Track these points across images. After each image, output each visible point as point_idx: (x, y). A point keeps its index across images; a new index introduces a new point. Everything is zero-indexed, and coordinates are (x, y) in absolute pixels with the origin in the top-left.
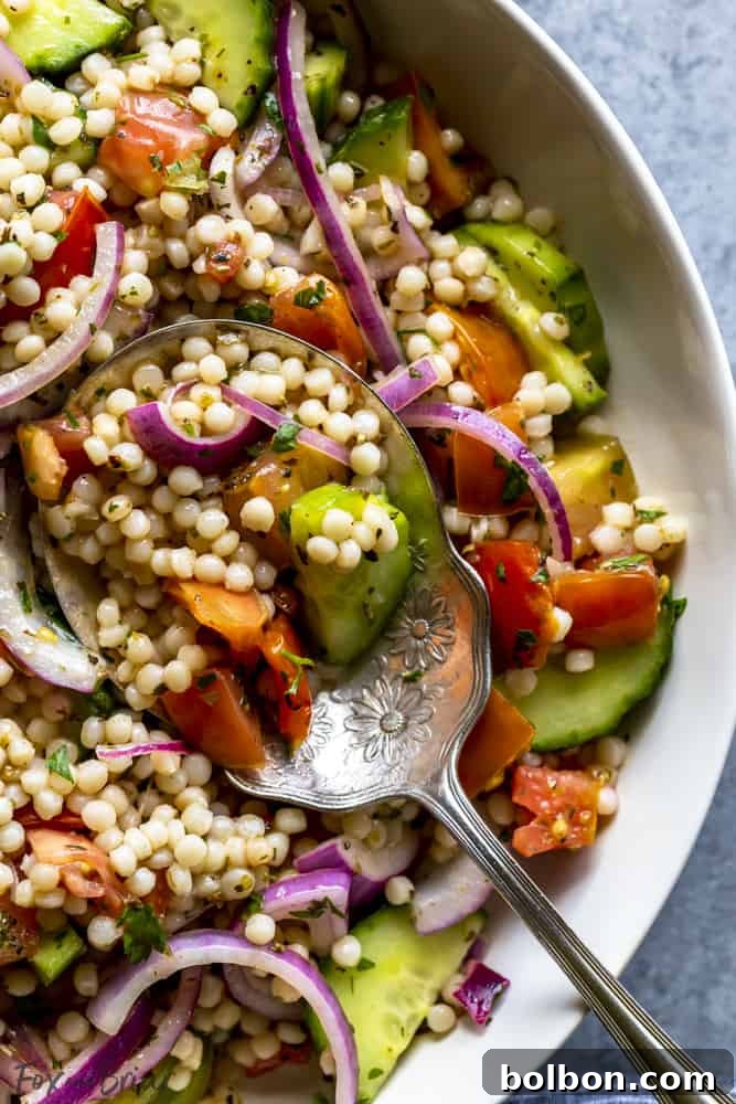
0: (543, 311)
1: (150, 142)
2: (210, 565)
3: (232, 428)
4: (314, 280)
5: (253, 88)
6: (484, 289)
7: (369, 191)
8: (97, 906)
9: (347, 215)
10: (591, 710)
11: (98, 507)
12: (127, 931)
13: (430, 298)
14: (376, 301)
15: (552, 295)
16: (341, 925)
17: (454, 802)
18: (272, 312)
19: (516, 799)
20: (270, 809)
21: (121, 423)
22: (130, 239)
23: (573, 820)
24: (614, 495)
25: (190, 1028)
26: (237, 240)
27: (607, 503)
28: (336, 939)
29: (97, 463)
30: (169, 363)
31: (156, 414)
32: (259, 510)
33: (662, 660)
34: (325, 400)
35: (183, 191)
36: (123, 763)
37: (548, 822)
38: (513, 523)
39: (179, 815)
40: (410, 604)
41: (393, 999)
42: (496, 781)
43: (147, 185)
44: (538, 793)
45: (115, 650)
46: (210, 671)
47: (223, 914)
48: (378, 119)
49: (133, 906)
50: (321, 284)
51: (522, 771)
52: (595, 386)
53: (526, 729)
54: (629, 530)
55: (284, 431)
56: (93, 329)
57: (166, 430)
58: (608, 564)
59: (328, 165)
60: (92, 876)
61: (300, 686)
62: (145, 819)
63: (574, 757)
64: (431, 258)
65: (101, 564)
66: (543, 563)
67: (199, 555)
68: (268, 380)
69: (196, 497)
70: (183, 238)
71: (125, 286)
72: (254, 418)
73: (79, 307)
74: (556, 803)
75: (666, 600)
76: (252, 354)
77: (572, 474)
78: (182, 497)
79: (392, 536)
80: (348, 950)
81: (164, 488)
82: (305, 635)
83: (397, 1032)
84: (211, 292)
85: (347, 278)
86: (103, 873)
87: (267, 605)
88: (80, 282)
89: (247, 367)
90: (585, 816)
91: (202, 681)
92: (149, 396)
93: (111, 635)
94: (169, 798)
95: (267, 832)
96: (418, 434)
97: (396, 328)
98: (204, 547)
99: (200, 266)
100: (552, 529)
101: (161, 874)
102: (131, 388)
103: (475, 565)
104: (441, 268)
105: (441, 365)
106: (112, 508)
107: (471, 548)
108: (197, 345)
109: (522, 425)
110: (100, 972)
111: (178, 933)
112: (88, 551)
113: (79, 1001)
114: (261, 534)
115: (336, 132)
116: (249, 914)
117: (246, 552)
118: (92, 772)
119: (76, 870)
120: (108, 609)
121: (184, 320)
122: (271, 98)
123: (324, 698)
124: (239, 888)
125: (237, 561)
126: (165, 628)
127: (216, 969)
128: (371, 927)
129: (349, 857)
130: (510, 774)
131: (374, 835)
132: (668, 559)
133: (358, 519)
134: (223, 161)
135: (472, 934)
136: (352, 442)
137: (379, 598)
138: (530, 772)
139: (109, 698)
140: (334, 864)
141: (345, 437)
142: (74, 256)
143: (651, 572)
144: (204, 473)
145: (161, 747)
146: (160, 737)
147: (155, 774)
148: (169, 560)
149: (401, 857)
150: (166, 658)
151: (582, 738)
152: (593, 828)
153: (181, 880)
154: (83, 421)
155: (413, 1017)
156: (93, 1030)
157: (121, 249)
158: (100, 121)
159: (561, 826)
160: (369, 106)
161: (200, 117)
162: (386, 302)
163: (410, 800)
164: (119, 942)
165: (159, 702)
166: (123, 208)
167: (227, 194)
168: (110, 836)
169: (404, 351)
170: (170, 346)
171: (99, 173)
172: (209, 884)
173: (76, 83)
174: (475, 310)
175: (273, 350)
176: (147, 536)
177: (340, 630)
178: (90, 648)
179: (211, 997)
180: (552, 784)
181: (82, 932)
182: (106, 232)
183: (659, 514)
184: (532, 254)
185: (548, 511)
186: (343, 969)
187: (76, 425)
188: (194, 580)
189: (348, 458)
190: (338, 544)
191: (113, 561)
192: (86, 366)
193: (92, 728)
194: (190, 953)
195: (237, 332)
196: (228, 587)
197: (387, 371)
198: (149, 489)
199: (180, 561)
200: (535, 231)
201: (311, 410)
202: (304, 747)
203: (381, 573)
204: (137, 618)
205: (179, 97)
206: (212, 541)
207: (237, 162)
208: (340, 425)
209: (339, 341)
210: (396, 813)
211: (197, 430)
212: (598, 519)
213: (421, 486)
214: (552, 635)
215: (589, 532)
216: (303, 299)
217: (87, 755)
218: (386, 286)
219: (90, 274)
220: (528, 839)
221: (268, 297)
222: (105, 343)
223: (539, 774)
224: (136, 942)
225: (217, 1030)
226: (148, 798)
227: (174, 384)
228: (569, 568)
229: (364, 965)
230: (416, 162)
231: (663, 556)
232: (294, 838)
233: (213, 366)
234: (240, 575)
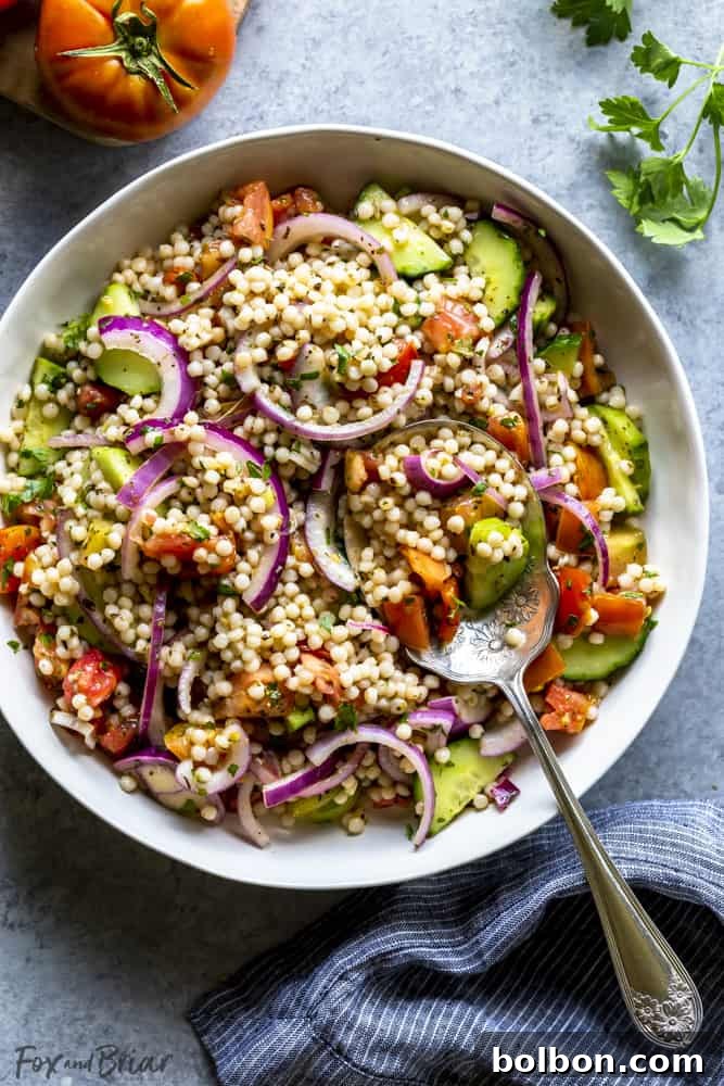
0: (622, 458)
1: (450, 326)
2: (425, 543)
3: (456, 476)
4: (513, 415)
5: (507, 311)
6: (596, 440)
7: (552, 377)
8: (327, 699)
9: (538, 386)
10: (598, 665)
11: (377, 500)
12: (339, 715)
13: (568, 439)
14: (541, 432)
15: (630, 452)
16: (443, 740)
17: (517, 691)
18: (488, 425)
19: (548, 700)
20: (423, 673)
21: (399, 461)
22: (427, 369)
23: (573, 719)
24: (634, 560)
25: (354, 774)
26: (480, 386)
27: (630, 563)
28: (439, 747)
29: (383, 478)
30: (430, 438)
31: (419, 462)
32: (457, 522)
33: (638, 648)
34: (503, 475)
35: (460, 355)
36: (356, 631)
37: (561, 715)
38: (581, 561)
39: (378, 665)
40: (519, 588)
41: (460, 785)
42: (540, 688)
43: (442, 346)
44: (557, 699)
45: (366, 574)
46: (413, 596)
47: (386, 720)
48: (565, 342)
49: (345, 704)
50: (516, 418)
51: (554, 687)
52: (639, 503)
53: (560, 666)
54: (638, 579)
55: (479, 484)
56: (399, 412)
57: (421, 470)
58: (624, 593)
59: (535, 357)
60: (330, 683)
61: (456, 615)
62: (360, 662)
63: (581, 686)
64: (573, 418)
65: (371, 529)
66: (591, 585)
67: (421, 537)
68: (477, 459)
69: (427, 508)
70: (453, 377)
71: (419, 394)
72: (466, 476)
73: (394, 399)
74: (567, 707)
75: (648, 620)
76: (473, 443)
77: (618, 544)
78: (419, 506)
79: (520, 552)
80: (443, 755)
81: (412, 499)
82: (463, 592)
83: (457, 803)
84: (460, 407)
85: (530, 418)
86: (335, 683)
87: (448, 571)
88: (397, 386)
89: (469, 449)
90: (579, 717)
91: (407, 600)
92: (416, 451)
93: (366, 566)
94: (374, 655)
95: (418, 685)
96: (545, 504)
97: (547, 447)
98: (425, 534)
99: (459, 394)
100: (600, 569)
101: (362, 691)
102: (408, 445)
103: (558, 577)
104: (576, 423)
105: (565, 472)
106: (386, 503)
107: (557, 568)
108: (446, 432)
109: (598, 513)
110: (318, 732)
111: (361, 724)
112: (366, 521)
113: (303, 746)
114: (455, 534)
115: (542, 342)
116: (400, 722)
117: (446, 541)
118: (341, 632)
119: (323, 678)
120: (368, 553)
121: (442, 418)
122: (514, 317)
123: (463, 624)
124: (399, 709)
125: (440, 544)
126: (393, 569)
127: (374, 747)
128: (458, 746)
129: (456, 707)
130: (548, 687)
131: (471, 700)
132: (654, 599)
133: (506, 539)
134: (483, 345)
135: (507, 763)
136: (511, 499)
137: (504, 581)
138: (558, 688)
139: (357, 598)
140: (449, 709)
141: (508, 496)
142: (398, 374)
143: (644, 603)
144: (434, 496)
145: (380, 628)
146: (377, 623)
147: (371, 640)
148: (405, 535)
149: (481, 716)
150: (391, 585)
151: (588, 678)
152: (582, 724)
153: (372, 695)
154: (380, 455)
155: (468, 797)
156: (307, 761)
157: (422, 375)
158: (427, 309)
159: (566, 719)
160: (561, 333)
161: (477, 319)
162: (545, 434)
163: (495, 686)
164: (333, 721)
165: (382, 606)
166: (427, 355)
167: (481, 361)
168: (342, 666)
169: (548, 461)
170: (431, 429)
171: (419, 334)
172: (384, 703)
173: (418, 285)
174: (591, 450)
175: (483, 444)
176: (398, 522)
177: (481, 592)
178: (354, 570)
179: (368, 761)
180: (567, 697)
181: (316, 711)
182: (417, 365)
183: (655, 575)
184: (624, 428)
185: (600, 559)
186: (438, 764)
187: (376, 457)
188: (415, 549)
189: (507, 506)
190: (493, 549)
191: (377, 529)
192: (390, 429)
193: (345, 610)
194: (367, 735)
195: (468, 430)
196: (433, 556)
197: (537, 469)
198: (405, 498)
199: (411, 537)
200: (628, 417)
201: (494, 478)
202: (448, 647)
203: (509, 568)
204: (381, 560)
205: (468, 306)
206: (429, 532)
207: (490, 346)
208: (507, 490)
209: (518, 448)
210: (485, 692)
211: (437, 475)
212: (623, 570)
213: (540, 530)
214: (587, 620)
215: (619, 574)
216: (504, 423)
217: (340, 622)
218: (547, 426)
219: (403, 383)
220: (548, 721)
221: (487, 417)
222: (402, 420)
223: (562, 690)
224: (342, 722)
225: (366, 778)
226: (364, 652)
227: (430, 449)
228: (603, 591)
229: (449, 764)
230: (578, 368)
231: (652, 596)
232: (431, 691)
233: (452, 445)
234: (439, 552)
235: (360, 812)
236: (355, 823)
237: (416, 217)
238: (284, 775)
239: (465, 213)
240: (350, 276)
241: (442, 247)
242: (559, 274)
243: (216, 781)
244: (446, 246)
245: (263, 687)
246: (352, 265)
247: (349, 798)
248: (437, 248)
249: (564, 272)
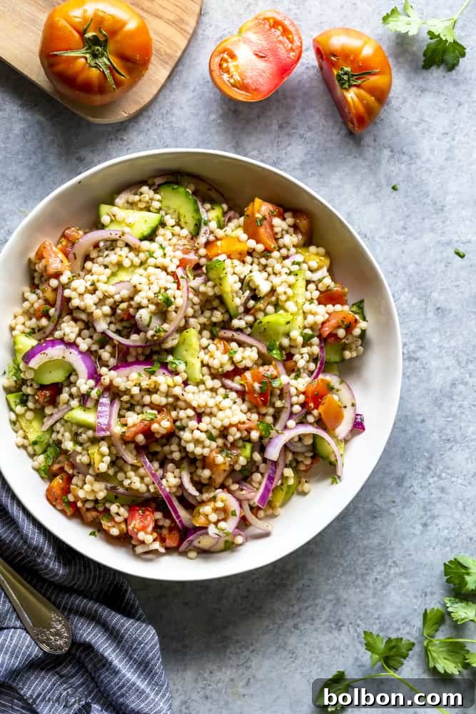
8: (249, 431)
181: (249, 441)
236: (306, 487)
238: (258, 489)
240: (120, 256)
241: (150, 211)
243: (229, 525)
246: (117, 250)
247: (294, 478)
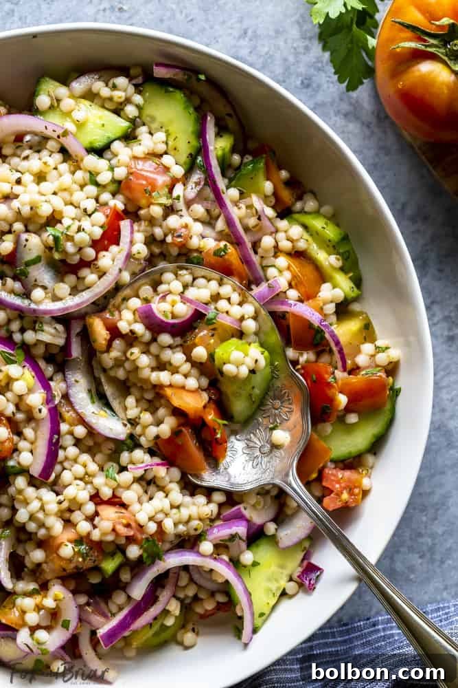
0: (330, 254)
1: (144, 182)
2: (178, 379)
3: (186, 314)
4: (222, 244)
5: (191, 155)
6: (302, 245)
7: (247, 201)
8: (130, 540)
9: (237, 213)
10: (357, 441)
11: (125, 353)
12: (145, 550)
13: (277, 250)
14: (251, 252)
15: (334, 247)
16: (244, 545)
17: (295, 485)
18: (203, 259)
19: (324, 484)
20: (209, 492)
21: (134, 314)
22: (136, 227)
23: (351, 493)
24: (365, 340)
25: (174, 596)
26: (186, 226)
27: (363, 343)
28: (241, 552)
29: (124, 332)
30: (156, 285)
31: (151, 310)
32: (200, 352)
33: (390, 417)
34: (229, 299)
35: (160, 205)
36: (140, 473)
37: (339, 495)
38: (319, 355)
39: (167, 496)
40: (271, 393)
41: (269, 580)
42: (314, 476)
43: (143, 202)
44: (333, 481)
45: (134, 420)
46: (180, 428)
47: (188, 542)
48: (250, 167)
49: (147, 539)
50: (225, 246)
51: (327, 471)
52: (355, 289)
53: (328, 450)
54: (373, 356)
55: (210, 315)
56: (120, 270)
57: (156, 317)
58: (364, 372)
59: (227, 188)
60: (128, 526)
61: (221, 433)
62: (151, 499)
63: (351, 463)
64: (277, 231)
65: (127, 379)
66: (333, 373)
67: (172, 374)
68: (202, 291)
69: (170, 347)
70: (161, 226)
71: (135, 249)
72: (196, 309)
73: (113, 261)
74: (343, 485)
75: (392, 389)
76: (194, 279)
77: (345, 331)
78: (163, 348)
79: (262, 362)
80: (247, 557)
81: (155, 343)
82: (223, 409)
83: (271, 595)
84: (174, 251)
85: (238, 242)
86: (133, 524)
87: (205, 396)
88: (114, 248)
89: (192, 286)
90: (356, 491)
91: (176, 433)
92: (147, 301)
93: (133, 412)
94: (161, 488)
95: (208, 503)
96: (273, 314)
97: (261, 264)
98: (175, 371)
99: (169, 239)
100: (337, 356)
101: (160, 524)
102: (138, 296)
103: (301, 375)
104: (281, 236)
105: (283, 281)
106: (132, 354)
107: (299, 367)
108: (168, 276)
109: (322, 309)
110: (132, 571)
111: (168, 551)
112: (121, 374)
113: (122, 585)
114: (201, 364)
115: (230, 173)
116: (201, 542)
117: (194, 372)
118: (126, 477)
119: (120, 523)
120: (131, 401)
121: (162, 265)
122: (200, 159)
123: (233, 439)
124: (196, 530)
125: (190, 376)
126: (157, 409)
127: (186, 568)
128: (257, 546)
129: (247, 513)
130: (321, 472)
131: (258, 503)
132: (392, 369)
133: (246, 355)
134: (178, 190)
135: (305, 548)
136: (242, 319)
137: (257, 391)
138: (330, 471)
139: (133, 442)
140: (240, 517)
141: (239, 317)
142: (110, 237)
143: (383, 375)
144: (173, 335)
145: (158, 465)
146: (157, 460)
147: (155, 477)
148: (159, 378)
149: (270, 513)
150: (158, 423)
151: (353, 455)
152: (361, 496)
153: (168, 525)
154: (116, 313)
155: (278, 588)
156: (129, 598)
157: (132, 232)
158: (121, 173)
159: (345, 496)
160: (245, 160)
161: (167, 169)
162: (256, 253)
163: (274, 485)
164: (141, 556)
165: (156, 444)
166: (132, 213)
167: (181, 205)
168: (135, 507)
169: (265, 276)
170: (156, 277)
171: (120, 197)
172: (181, 528)
173: (108, 154)
174: (298, 255)
175: (203, 277)
176: (148, 367)
177: (239, 407)
178: (122, 419)
179: (184, 581)
180: (340, 476)
181: (123, 552)
182: (125, 225)
183: (387, 348)
184: (323, 228)
185: (335, 349)
186: (245, 566)
187: (113, 315)
188: (171, 386)
189: (240, 326)
190: (237, 367)
191: (132, 379)
192: (118, 288)
193: (125, 457)
194: (174, 560)
195: (187, 269)
196: (186, 388)
197: (258, 285)
198: (148, 344)
199: (164, 377)
200: (325, 217)
201: (222, 304)
202: (224, 462)
203: (258, 380)
204: (145, 405)
205: (156, 160)
206: (179, 367)
207: (185, 190)
208: (236, 311)
209: (235, 273)
210: (268, 492)
211: (170, 316)
212: (359, 352)
213: (275, 338)
214: (338, 406)
215: (355, 357)
216: (217, 253)
217: (123, 469)
218: (256, 245)
219: (118, 244)
220: (331, 503)
221: (201, 252)
222: (126, 277)
223: (334, 471)
224: (148, 557)
225: (187, 597)
226: (152, 488)
227: (158, 295)
228: (346, 374)
229: (255, 564)
230: (268, 187)
231: (390, 367)
232: (220, 506)
233: (176, 286)
234: (192, 383)
235: (190, 626)
236: (189, 637)
237: (90, 96)
238: (114, 615)
239: (130, 81)
240: (45, 163)
241: (119, 115)
242: (229, 110)
243: (52, 640)
244: (122, 113)
245: (70, 546)
246: (45, 153)
247: (176, 617)
248: (114, 117)
249: (233, 107)
